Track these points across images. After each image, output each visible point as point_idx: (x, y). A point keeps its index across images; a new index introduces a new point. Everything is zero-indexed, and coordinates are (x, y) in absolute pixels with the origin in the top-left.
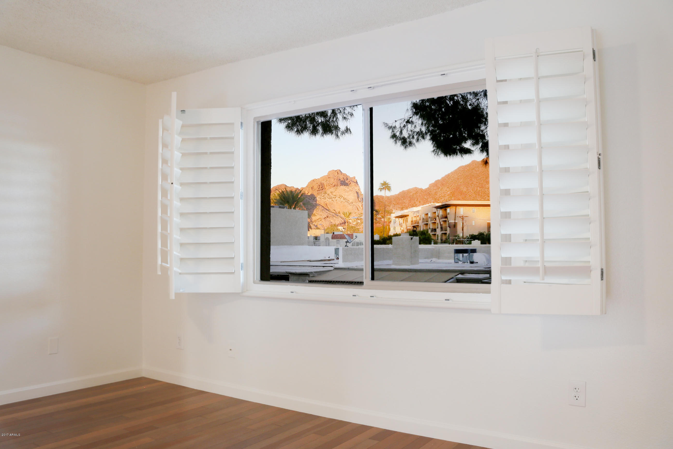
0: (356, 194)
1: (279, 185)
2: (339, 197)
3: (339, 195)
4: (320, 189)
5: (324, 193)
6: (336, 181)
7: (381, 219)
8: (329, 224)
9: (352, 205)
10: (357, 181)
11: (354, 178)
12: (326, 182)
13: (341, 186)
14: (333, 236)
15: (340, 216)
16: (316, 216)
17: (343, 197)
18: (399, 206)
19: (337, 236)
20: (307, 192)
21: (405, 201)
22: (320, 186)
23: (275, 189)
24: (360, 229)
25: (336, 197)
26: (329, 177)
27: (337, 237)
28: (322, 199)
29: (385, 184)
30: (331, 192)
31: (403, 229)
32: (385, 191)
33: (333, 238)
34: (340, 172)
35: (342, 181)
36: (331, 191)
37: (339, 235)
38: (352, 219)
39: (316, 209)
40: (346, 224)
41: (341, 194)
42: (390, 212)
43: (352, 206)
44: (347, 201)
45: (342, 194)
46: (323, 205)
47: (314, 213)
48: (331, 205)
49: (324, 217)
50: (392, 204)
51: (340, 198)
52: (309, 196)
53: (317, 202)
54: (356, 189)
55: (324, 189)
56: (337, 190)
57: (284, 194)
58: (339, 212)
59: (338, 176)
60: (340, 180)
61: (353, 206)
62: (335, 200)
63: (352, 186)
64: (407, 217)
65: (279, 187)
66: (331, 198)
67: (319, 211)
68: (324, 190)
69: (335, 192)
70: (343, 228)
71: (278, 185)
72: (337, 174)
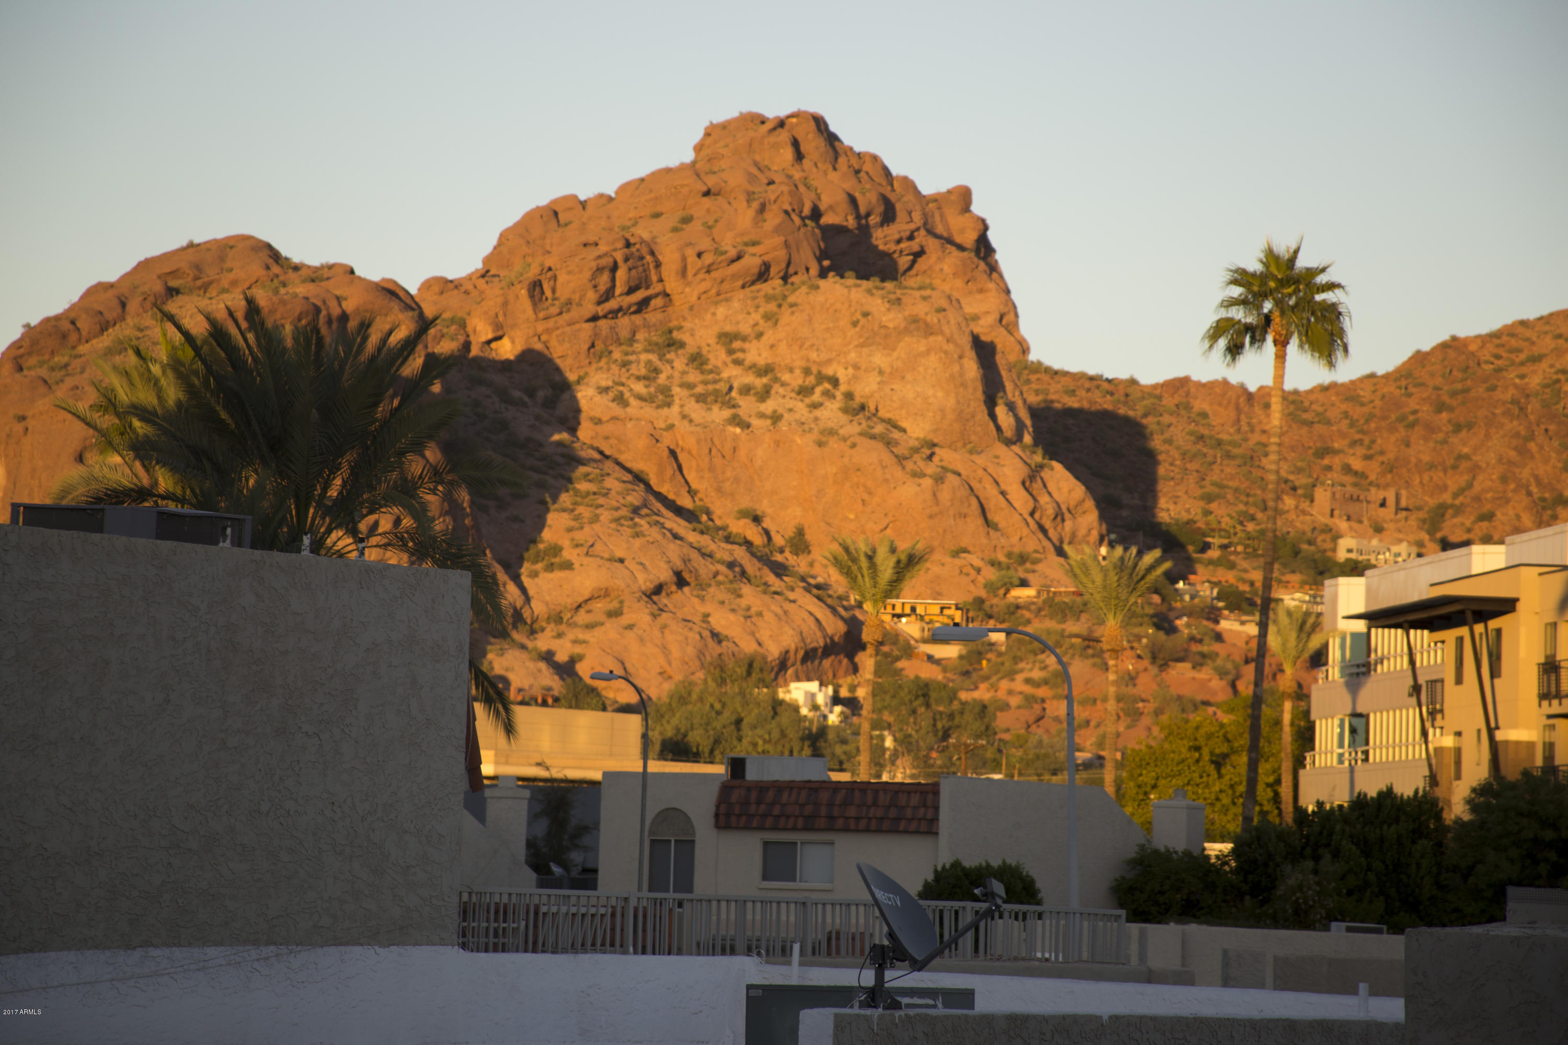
0: (971, 368)
1: (197, 240)
2: (804, 391)
3: (807, 371)
4: (612, 304)
5: (651, 347)
6: (777, 230)
7: (1213, 615)
8: (691, 651)
9: (931, 469)
10: (991, 235)
11: (963, 196)
12: (675, 230)
13: (823, 274)
14: (734, 797)
15: (803, 579)
16: (568, 566)
17: (843, 388)
18: (1404, 493)
19: (770, 795)
20: (481, 330)
21: (1463, 444)
22: (621, 274)
23: (159, 287)
24: (1005, 707)
25: (776, 388)
26: (711, 181)
27: (777, 811)
28: (633, 402)
29: (1282, 283)
30: (728, 339)
31: (1448, 741)
32: (1281, 357)
33: (728, 815)
34: (821, 143)
35: (838, 230)
36: (728, 328)
37: (790, 786)
38: (920, 610)
39: (565, 499)
40: (867, 661)
41: (824, 356)
42: (1305, 547)
43: (927, 482)
44: (879, 429)
45: (829, 361)
46: (637, 466)
47: (546, 534)
48: (718, 461)
49: (644, 581)
50: (1336, 475)
51: (817, 396)
52: (505, 366)
53: (585, 432)
54: (975, 318)
55: (653, 303)
56: (786, 317)
57: (234, 366)
58: (800, 532)
59: (797, 175)
60: (816, 214)
61: (939, 479)
62: (762, 416)
63: (937, 282)
64: (1493, 624)
65: (198, 268)
66: (723, 398)
67: (595, 519)
68: (652, 316)
69: (759, 335)
70: (836, 700)
71: (191, 245)
72: (788, 154)
